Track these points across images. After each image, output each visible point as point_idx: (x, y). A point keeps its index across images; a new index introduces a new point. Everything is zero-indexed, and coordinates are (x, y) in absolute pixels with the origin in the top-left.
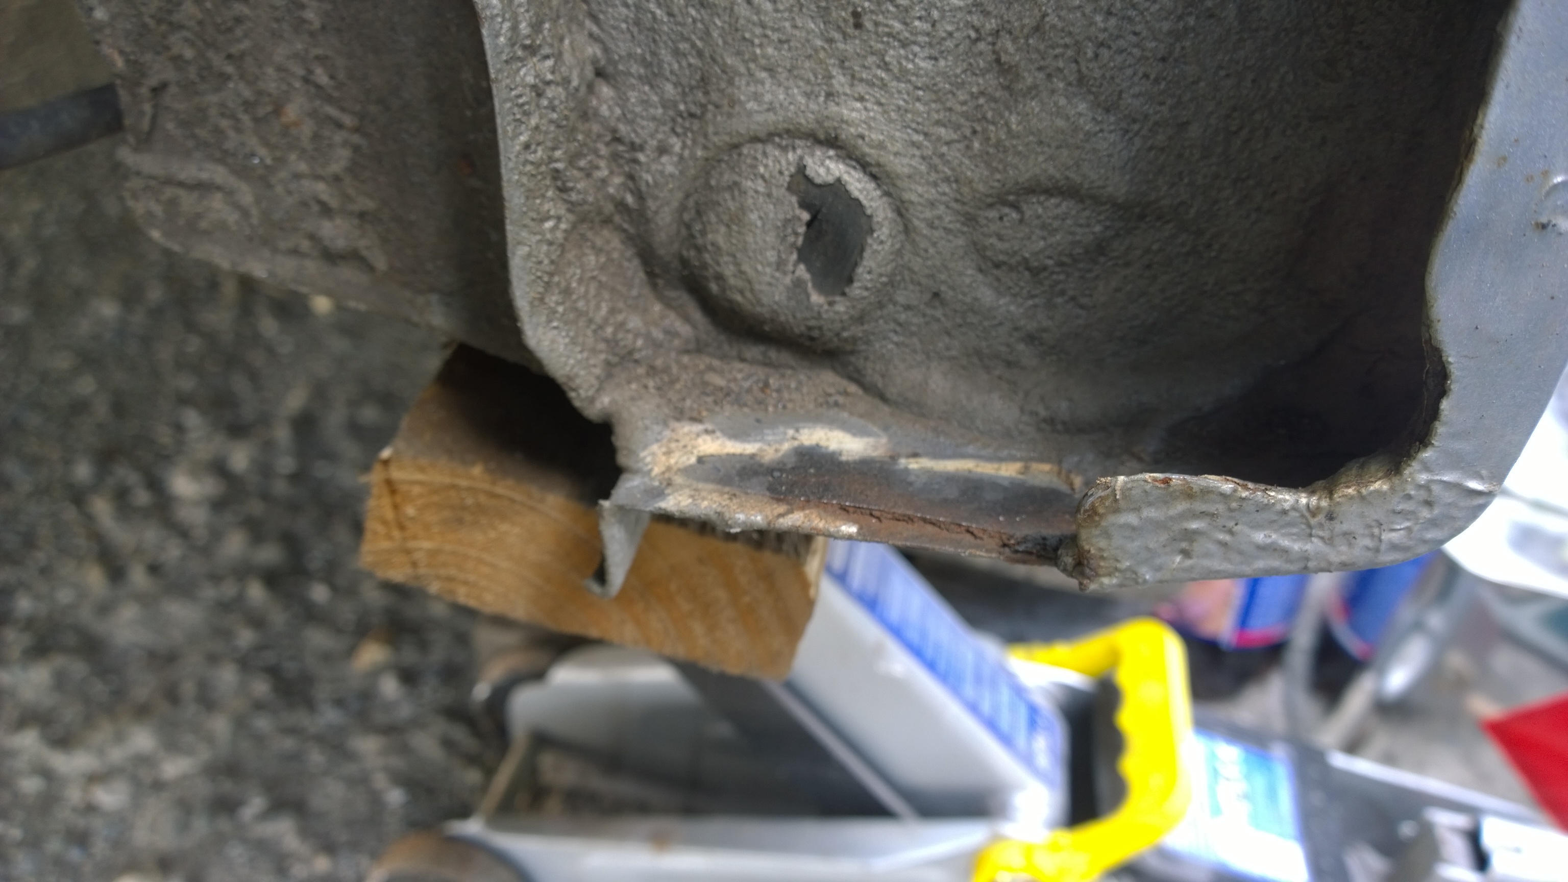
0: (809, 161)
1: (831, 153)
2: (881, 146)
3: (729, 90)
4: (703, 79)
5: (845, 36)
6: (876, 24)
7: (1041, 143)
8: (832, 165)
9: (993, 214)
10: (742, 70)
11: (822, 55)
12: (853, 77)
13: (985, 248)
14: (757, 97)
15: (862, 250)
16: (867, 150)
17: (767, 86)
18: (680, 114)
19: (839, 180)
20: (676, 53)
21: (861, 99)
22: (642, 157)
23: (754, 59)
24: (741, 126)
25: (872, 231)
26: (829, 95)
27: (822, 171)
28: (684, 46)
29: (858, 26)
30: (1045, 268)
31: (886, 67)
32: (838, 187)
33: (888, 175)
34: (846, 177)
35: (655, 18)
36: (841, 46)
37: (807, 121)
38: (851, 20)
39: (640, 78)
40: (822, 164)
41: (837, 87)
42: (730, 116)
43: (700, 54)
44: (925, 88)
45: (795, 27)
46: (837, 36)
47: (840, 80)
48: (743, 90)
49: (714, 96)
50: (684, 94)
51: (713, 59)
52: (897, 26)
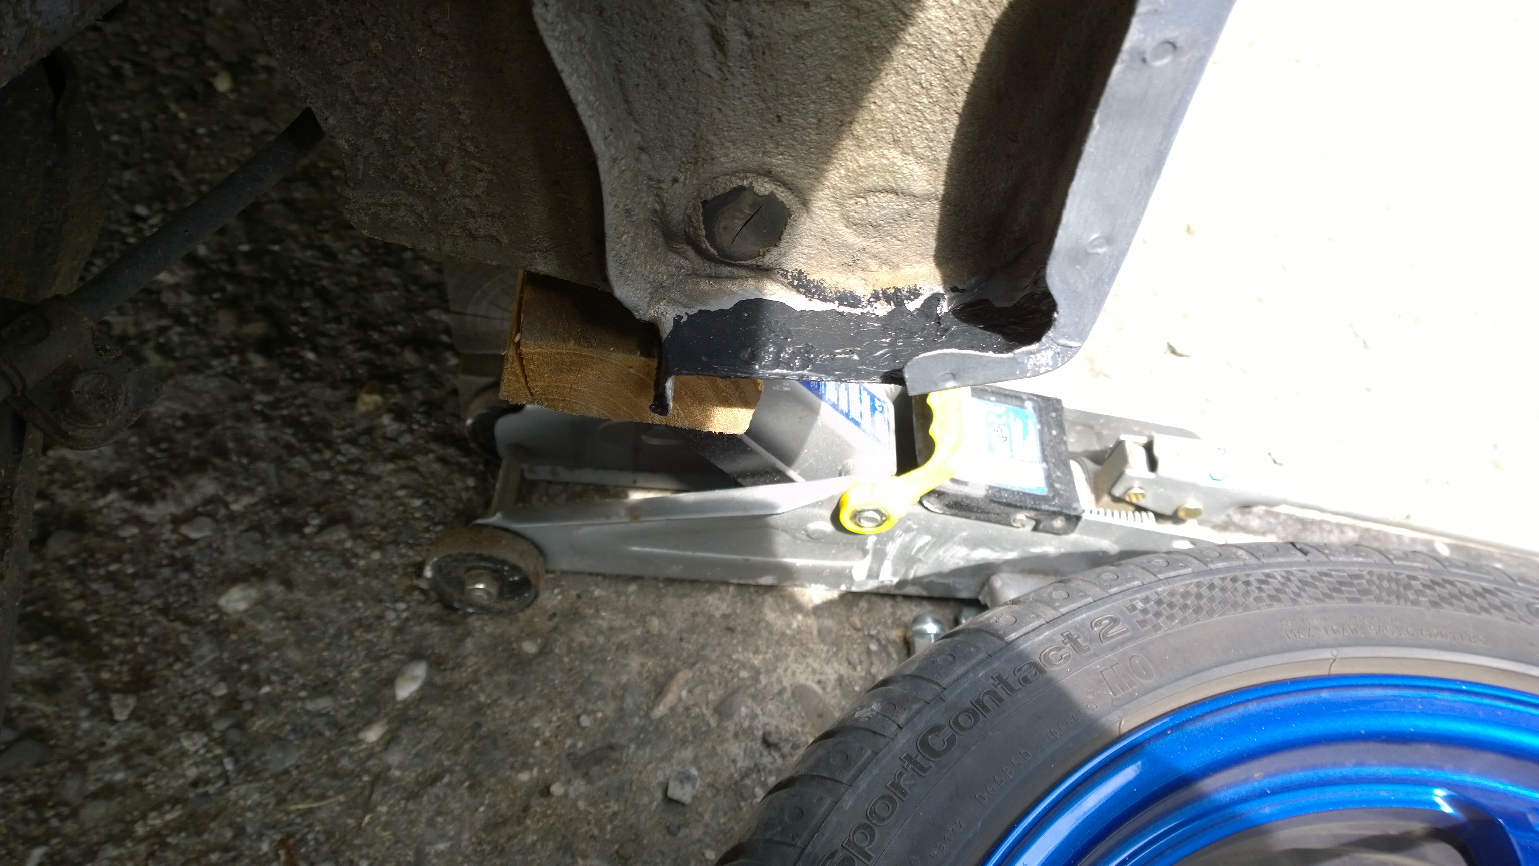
0: (755, 184)
1: (767, 179)
2: (793, 175)
3: (711, 152)
4: (696, 146)
5: (773, 125)
6: (789, 120)
7: (875, 171)
8: (768, 186)
9: (852, 202)
10: (718, 142)
11: (761, 134)
12: (777, 144)
13: (848, 217)
14: (727, 156)
15: (786, 225)
16: (785, 178)
17: (732, 149)
18: (683, 163)
19: (772, 193)
20: (681, 135)
21: (782, 154)
22: (663, 186)
23: (725, 137)
24: (717, 169)
25: (790, 216)
26: (764, 153)
27: (762, 189)
28: (685, 132)
29: (779, 121)
30: (880, 225)
31: (794, 139)
32: (771, 197)
33: (797, 188)
34: (775, 191)
35: (669, 120)
36: (771, 130)
37: (754, 165)
38: (776, 119)
39: (661, 148)
40: (762, 186)
41: (769, 149)
42: (713, 164)
43: (694, 135)
44: (816, 148)
45: (745, 122)
46: (769, 126)
47: (770, 146)
48: (718, 152)
49: (703, 155)
50: (686, 153)
51: (702, 138)
52: (800, 121)
